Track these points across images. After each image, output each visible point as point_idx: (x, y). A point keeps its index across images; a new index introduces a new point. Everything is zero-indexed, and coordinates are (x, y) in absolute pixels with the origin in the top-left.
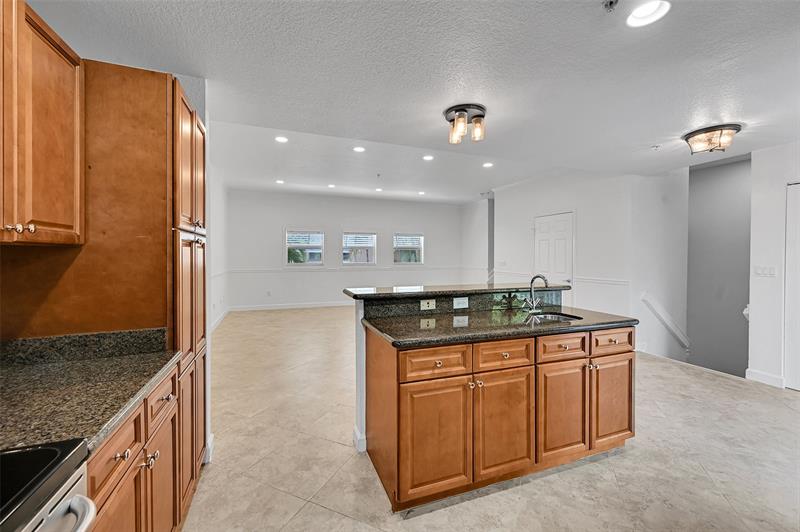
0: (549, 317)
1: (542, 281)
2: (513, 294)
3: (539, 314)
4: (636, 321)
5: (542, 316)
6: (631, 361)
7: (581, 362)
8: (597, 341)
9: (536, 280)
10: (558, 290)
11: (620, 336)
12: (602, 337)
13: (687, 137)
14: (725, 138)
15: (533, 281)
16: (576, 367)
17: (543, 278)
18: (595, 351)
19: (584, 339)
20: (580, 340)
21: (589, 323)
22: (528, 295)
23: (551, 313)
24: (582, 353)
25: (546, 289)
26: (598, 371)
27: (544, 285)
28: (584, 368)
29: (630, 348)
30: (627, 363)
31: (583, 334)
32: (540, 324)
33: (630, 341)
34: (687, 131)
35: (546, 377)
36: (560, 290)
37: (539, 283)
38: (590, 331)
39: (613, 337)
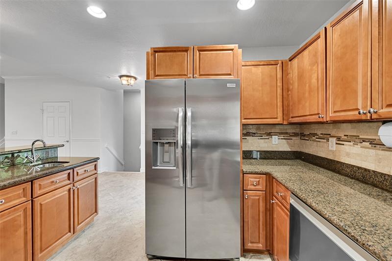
0: (47, 165)
1: (41, 143)
2: (16, 155)
3: (39, 165)
4: (98, 158)
5: (41, 166)
6: (96, 179)
7: (67, 188)
8: (77, 173)
9: (36, 143)
10: (55, 148)
11: (90, 167)
12: (80, 170)
13: (121, 77)
14: (132, 81)
15: (33, 144)
16: (64, 192)
17: (42, 141)
18: (76, 178)
19: (69, 174)
20: (66, 175)
21: (73, 164)
22: (30, 153)
23: (48, 163)
24: (68, 182)
25: (45, 148)
26: (78, 189)
27: (43, 146)
28: (69, 190)
29: (95, 172)
30: (94, 180)
31: (69, 171)
32: (41, 171)
33: (96, 169)
34: (120, 75)
35: (41, 205)
36: (57, 148)
37: (39, 145)
38: (73, 169)
39: (86, 169)
